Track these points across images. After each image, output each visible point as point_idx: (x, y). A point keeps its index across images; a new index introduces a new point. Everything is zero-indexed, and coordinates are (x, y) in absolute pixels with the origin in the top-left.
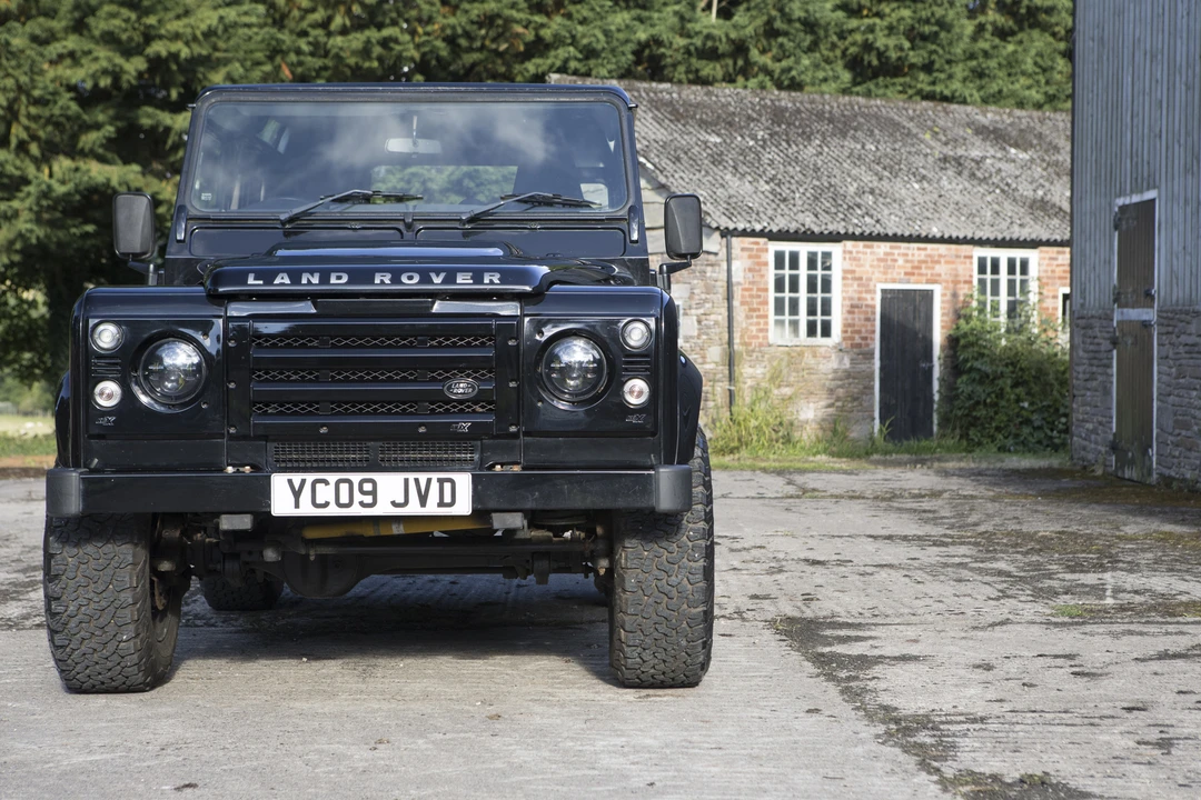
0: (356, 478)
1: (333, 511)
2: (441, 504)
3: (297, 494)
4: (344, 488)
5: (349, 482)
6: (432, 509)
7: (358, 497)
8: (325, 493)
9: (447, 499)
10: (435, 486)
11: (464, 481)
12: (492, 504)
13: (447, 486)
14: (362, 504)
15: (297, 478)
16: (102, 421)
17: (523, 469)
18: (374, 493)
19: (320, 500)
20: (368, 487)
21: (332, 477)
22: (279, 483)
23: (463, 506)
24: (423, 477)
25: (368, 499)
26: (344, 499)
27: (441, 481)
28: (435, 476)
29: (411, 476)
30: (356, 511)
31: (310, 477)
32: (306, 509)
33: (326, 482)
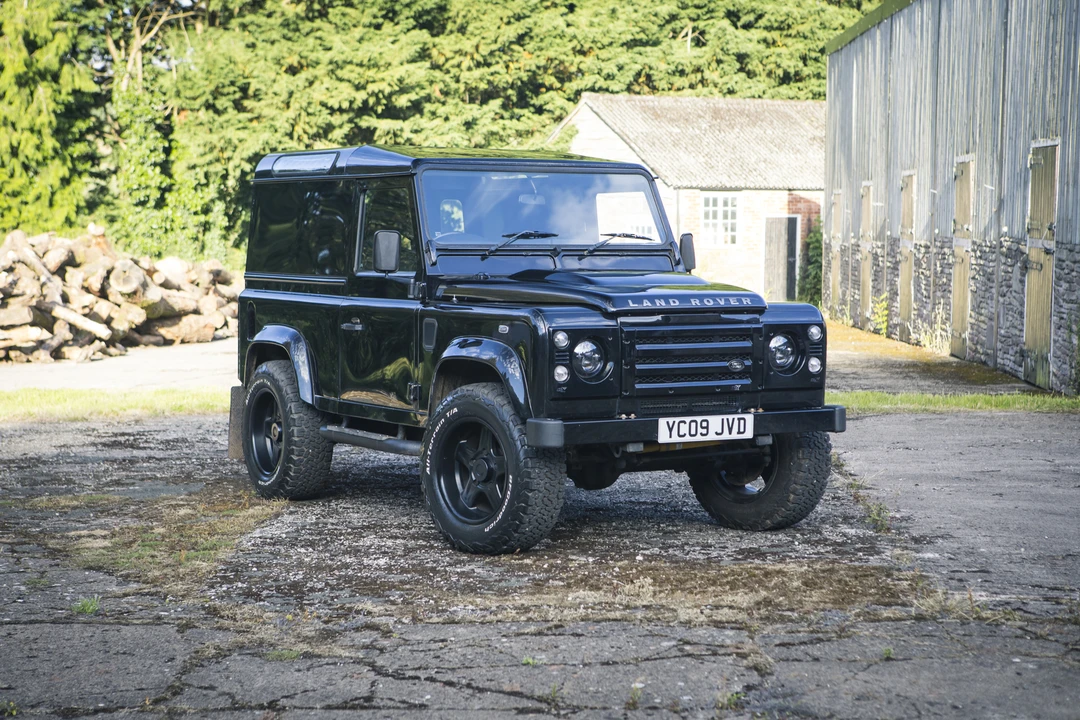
0: (699, 419)
1: (688, 439)
2: (739, 433)
3: (671, 430)
4: (693, 425)
5: (695, 421)
6: (735, 436)
7: (700, 430)
8: (684, 429)
9: (742, 430)
10: (736, 422)
11: (750, 418)
12: (761, 432)
13: (742, 422)
14: (702, 434)
15: (671, 420)
16: (560, 390)
17: (765, 410)
18: (707, 428)
19: (681, 433)
20: (704, 424)
21: (688, 419)
22: (663, 422)
23: (749, 434)
24: (730, 417)
25: (704, 431)
26: (693, 432)
27: (739, 419)
28: (736, 416)
29: (725, 417)
30: (699, 438)
31: (677, 420)
32: (675, 439)
33: (684, 422)
